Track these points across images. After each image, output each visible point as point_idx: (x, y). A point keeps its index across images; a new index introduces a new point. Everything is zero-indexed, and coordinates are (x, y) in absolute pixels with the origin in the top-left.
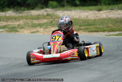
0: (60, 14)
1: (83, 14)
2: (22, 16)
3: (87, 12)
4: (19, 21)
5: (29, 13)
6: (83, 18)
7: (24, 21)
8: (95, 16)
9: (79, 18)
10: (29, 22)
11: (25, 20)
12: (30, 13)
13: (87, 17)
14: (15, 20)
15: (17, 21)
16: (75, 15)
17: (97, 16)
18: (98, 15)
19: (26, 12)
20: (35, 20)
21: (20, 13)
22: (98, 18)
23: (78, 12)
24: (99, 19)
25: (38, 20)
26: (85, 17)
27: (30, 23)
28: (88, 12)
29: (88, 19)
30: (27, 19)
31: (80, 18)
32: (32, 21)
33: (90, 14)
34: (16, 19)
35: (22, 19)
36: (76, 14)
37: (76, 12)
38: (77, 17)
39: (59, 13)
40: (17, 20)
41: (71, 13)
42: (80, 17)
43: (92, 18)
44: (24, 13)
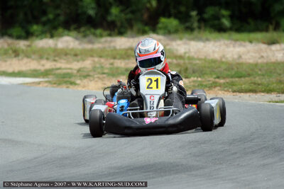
0: (179, 48)
1: (231, 49)
2: (92, 50)
3: (241, 45)
4: (83, 60)
5: (111, 42)
6: (230, 59)
7: (94, 61)
8: (257, 55)
9: (221, 58)
10: (106, 63)
11: (96, 59)
12: (112, 44)
13: (240, 57)
14: (75, 58)
15: (78, 61)
16: (214, 52)
17: (262, 57)
18: (265, 55)
19: (103, 39)
20: (119, 59)
21: (91, 42)
22: (265, 61)
23: (220, 46)
24: (267, 64)
25: (127, 61)
26: (236, 56)
27: (108, 66)
28: (244, 46)
29: (241, 61)
30: (101, 57)
31: (224, 60)
32: (112, 61)
33: (249, 52)
34: (76, 55)
35: (92, 56)
36: (217, 50)
37: (218, 44)
38: (217, 56)
39: (178, 45)
40: (79, 57)
41: (205, 47)
42: (224, 56)
43: (251, 61)
44: (100, 43)
